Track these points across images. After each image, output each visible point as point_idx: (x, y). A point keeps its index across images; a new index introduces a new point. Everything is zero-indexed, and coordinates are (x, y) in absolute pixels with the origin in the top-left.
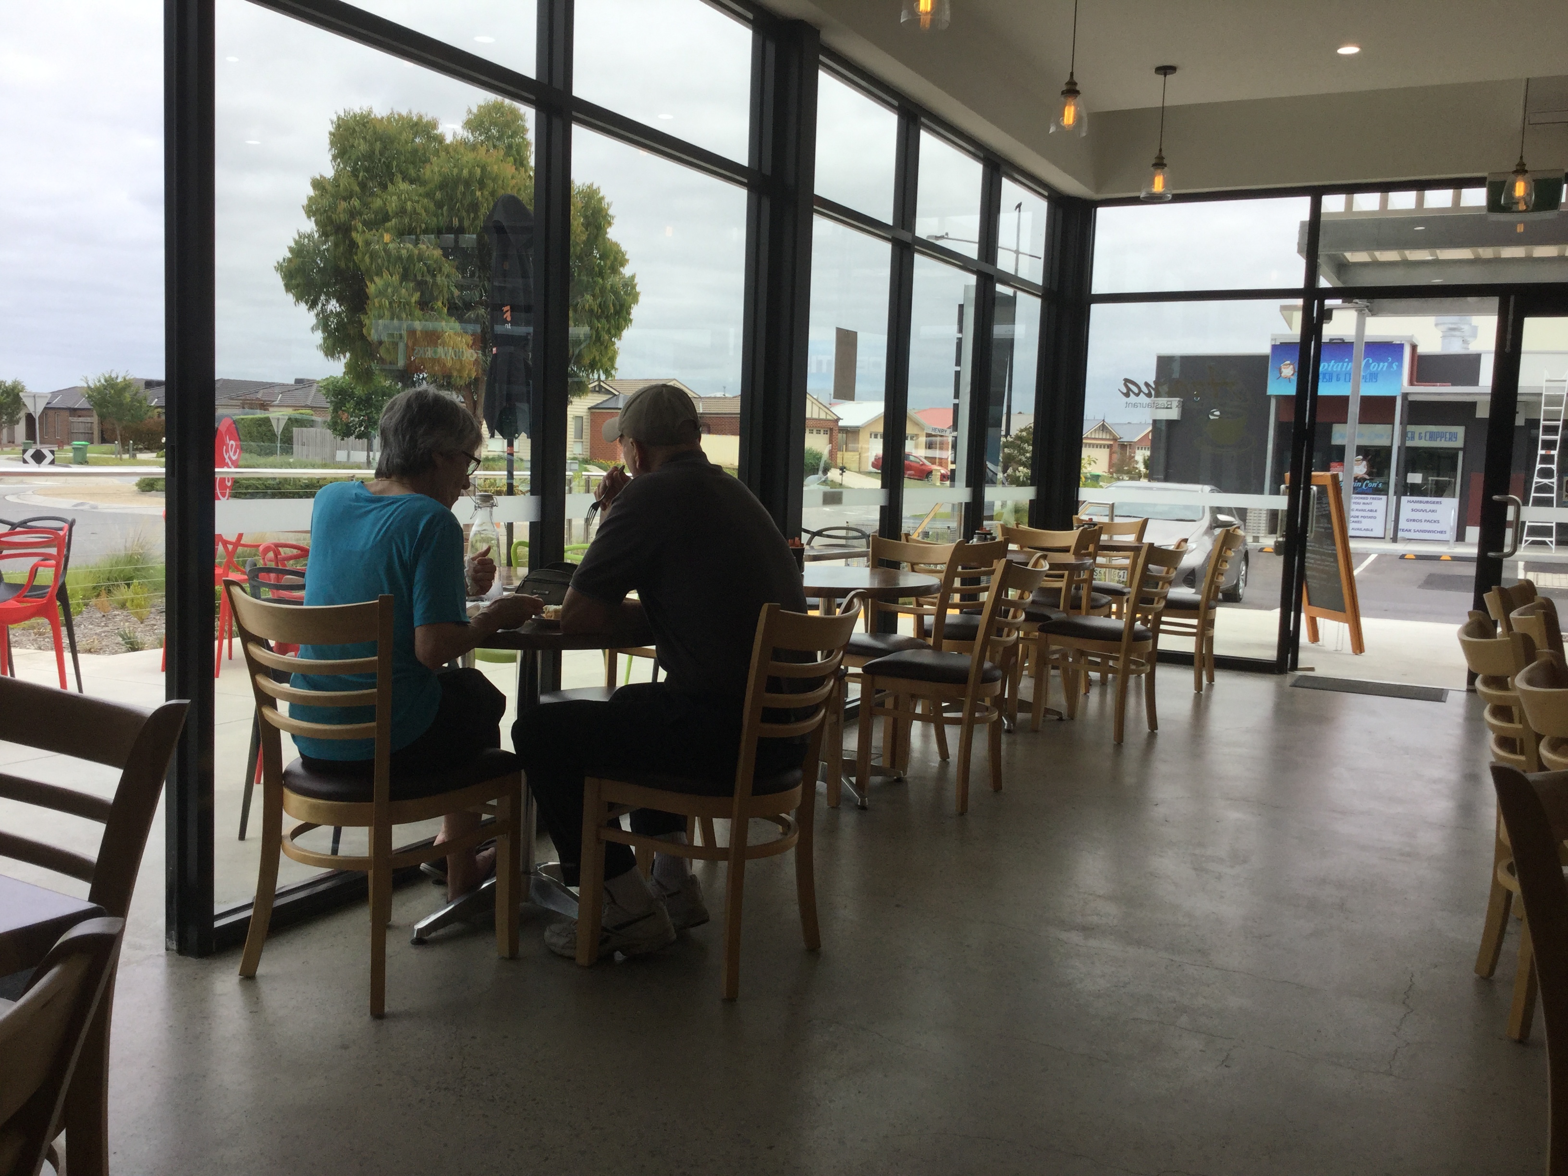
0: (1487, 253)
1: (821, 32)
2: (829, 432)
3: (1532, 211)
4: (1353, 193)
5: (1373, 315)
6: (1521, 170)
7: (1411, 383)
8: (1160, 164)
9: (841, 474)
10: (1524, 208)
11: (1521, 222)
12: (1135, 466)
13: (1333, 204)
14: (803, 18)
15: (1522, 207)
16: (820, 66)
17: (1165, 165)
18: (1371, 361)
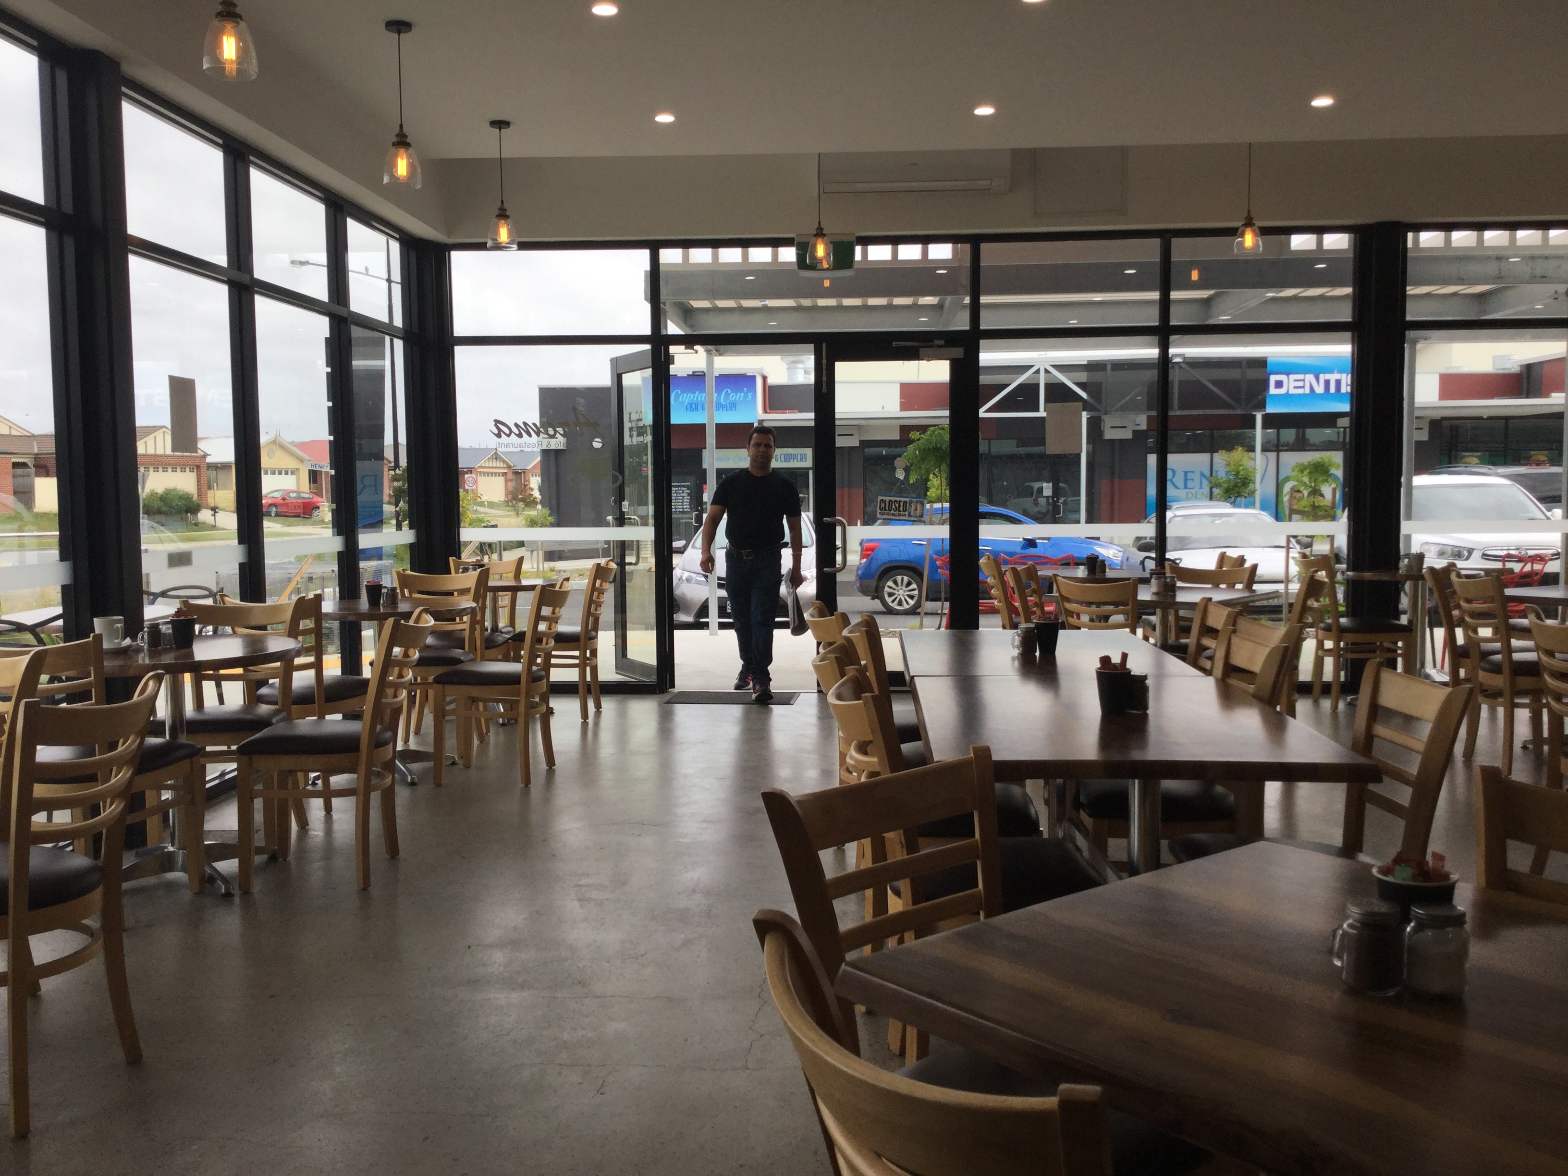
0: (806, 302)
1: (122, 64)
2: (195, 470)
3: (832, 269)
4: (688, 248)
5: (720, 355)
6: (820, 233)
7: (765, 412)
8: (503, 215)
9: (214, 515)
10: (828, 266)
11: (827, 279)
12: (531, 493)
13: (670, 256)
14: (97, 48)
15: (826, 266)
16: (123, 98)
17: (508, 217)
18: (729, 392)
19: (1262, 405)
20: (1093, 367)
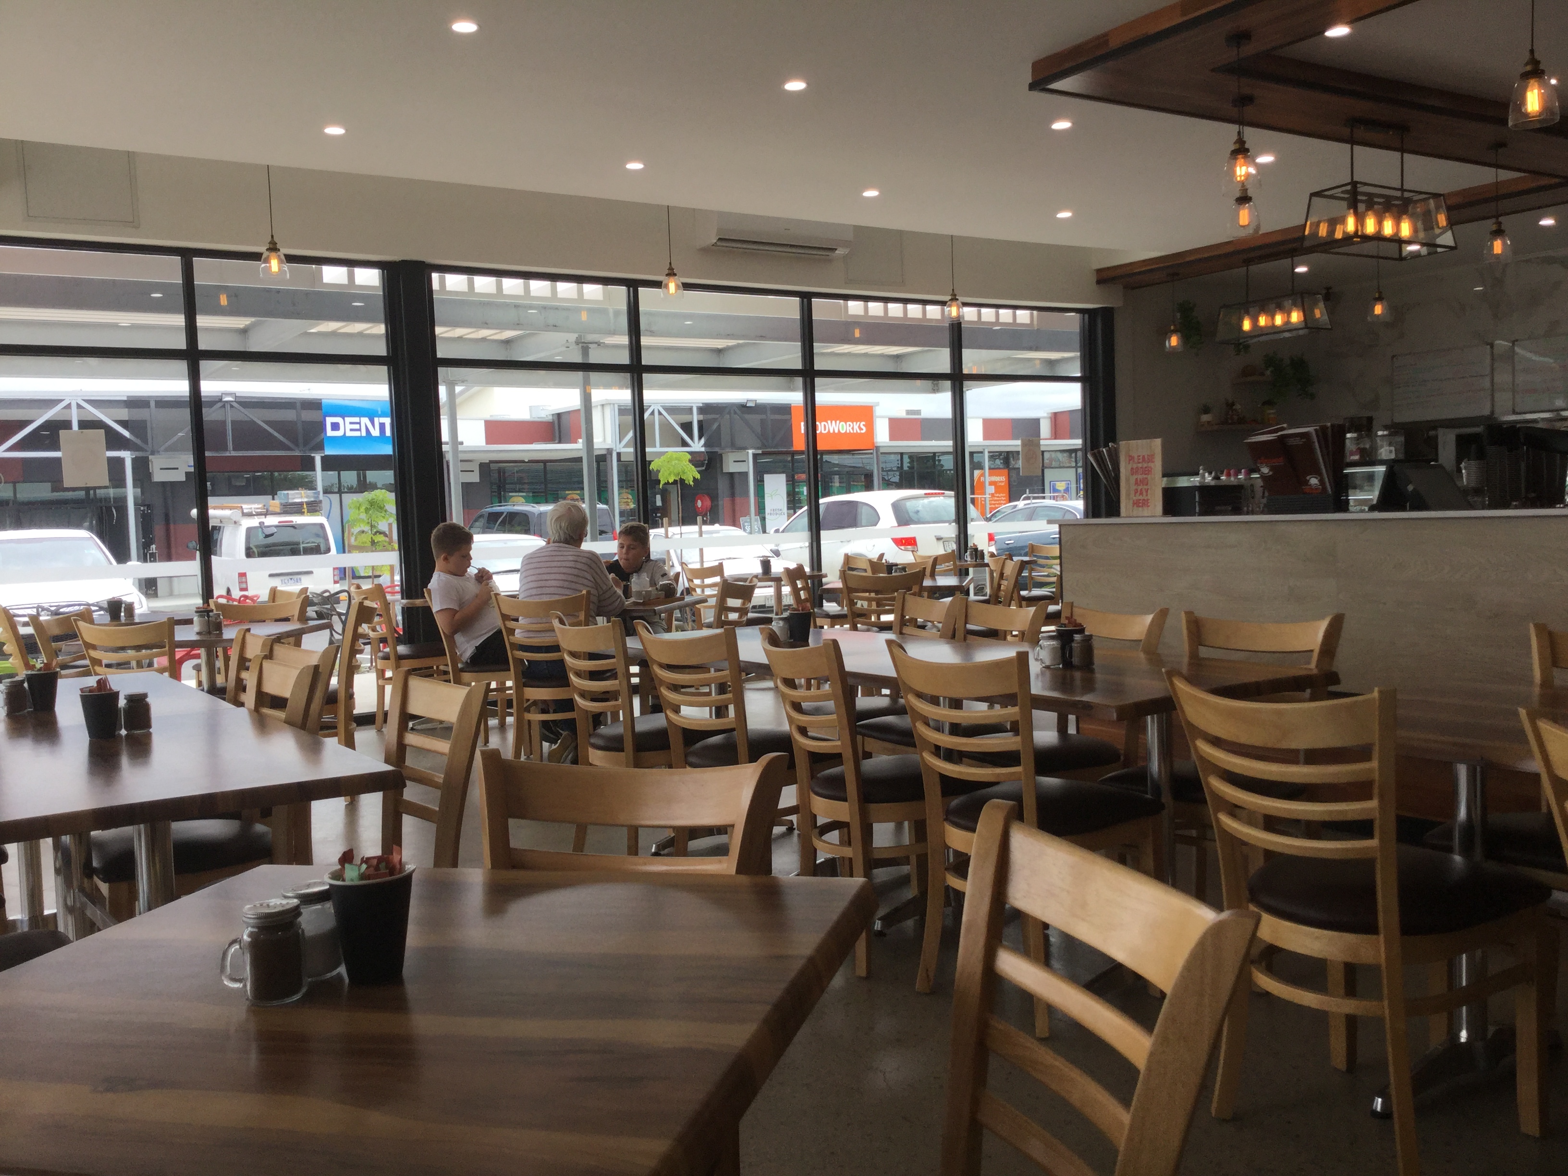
19: (320, 447)
20: (134, 403)
